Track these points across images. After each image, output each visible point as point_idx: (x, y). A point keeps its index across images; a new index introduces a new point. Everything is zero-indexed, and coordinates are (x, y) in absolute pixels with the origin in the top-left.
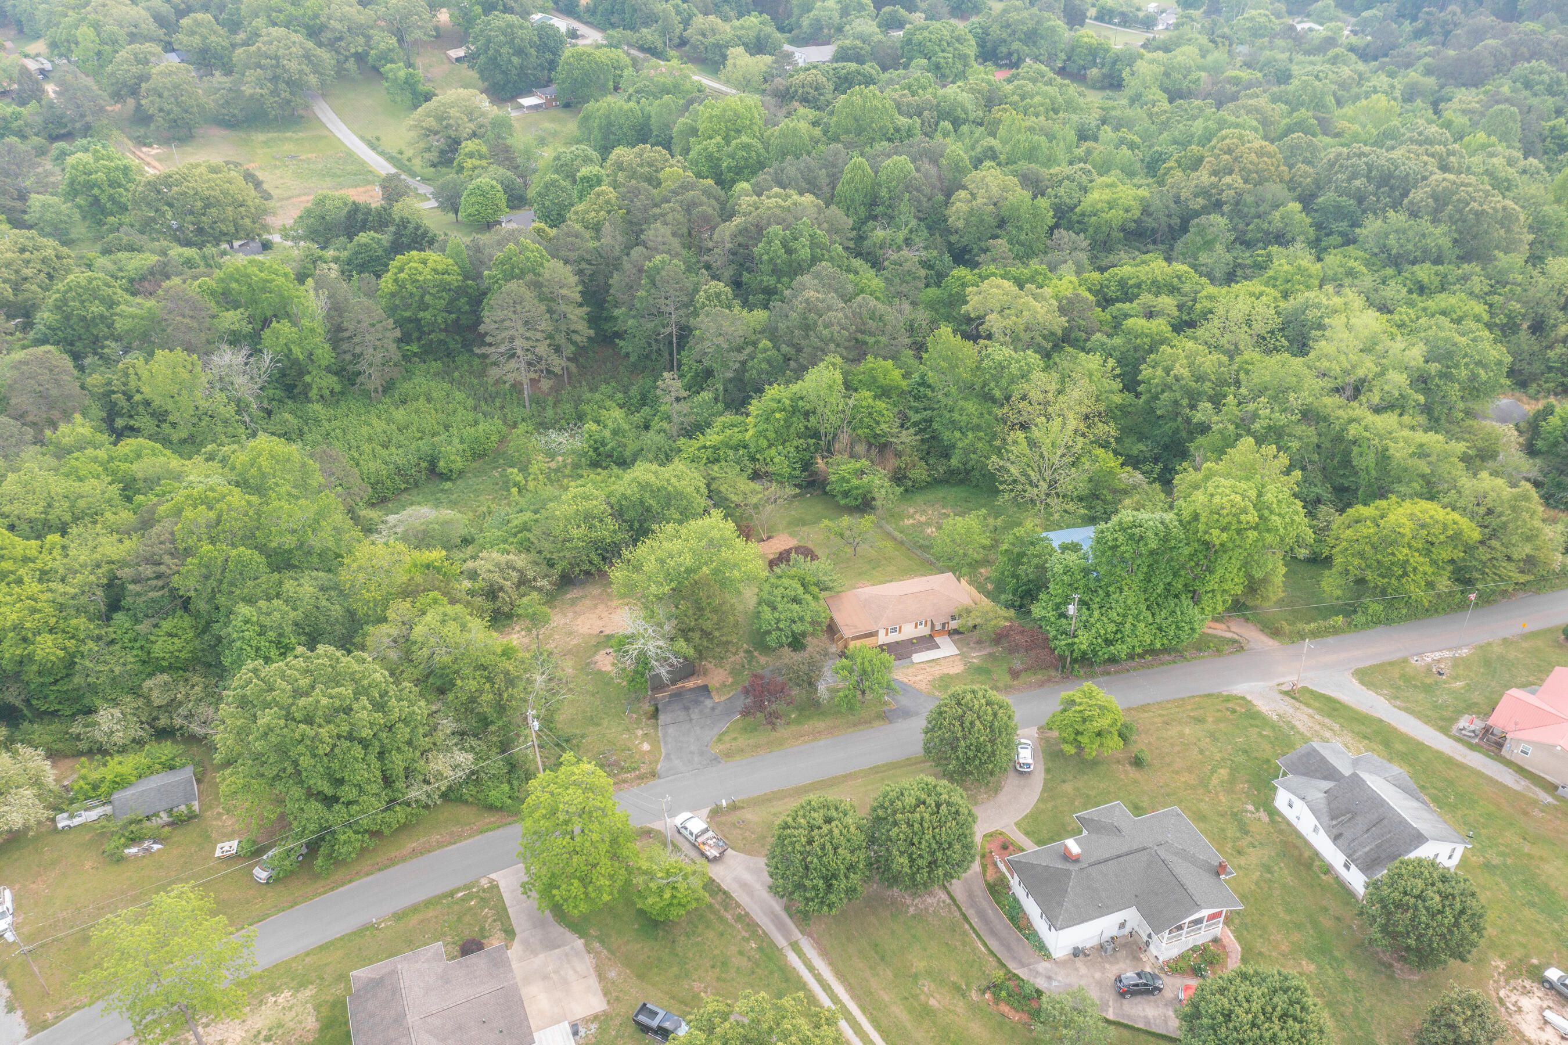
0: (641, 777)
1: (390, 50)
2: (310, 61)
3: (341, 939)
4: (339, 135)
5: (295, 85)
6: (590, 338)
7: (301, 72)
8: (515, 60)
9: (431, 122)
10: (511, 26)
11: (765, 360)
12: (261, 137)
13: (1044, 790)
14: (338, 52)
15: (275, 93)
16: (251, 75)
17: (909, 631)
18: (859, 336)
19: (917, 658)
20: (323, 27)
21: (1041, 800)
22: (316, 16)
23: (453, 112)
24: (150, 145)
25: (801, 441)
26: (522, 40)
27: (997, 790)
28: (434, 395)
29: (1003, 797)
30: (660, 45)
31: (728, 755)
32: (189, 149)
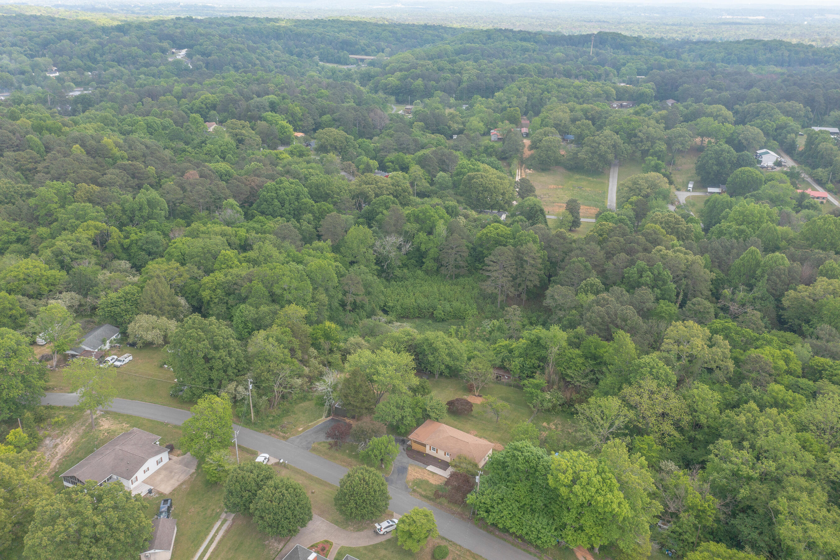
0: (284, 437)
1: (661, 151)
2: (615, 148)
3: (158, 422)
4: (610, 184)
5: (603, 158)
6: (535, 286)
7: (606, 152)
8: (715, 168)
9: (630, 184)
10: (723, 151)
11: (568, 320)
12: (577, 176)
13: (373, 546)
14: (637, 147)
15: (592, 159)
16: (585, 148)
17: (441, 455)
18: (611, 325)
19: (431, 468)
20: (635, 136)
21: (365, 548)
22: (634, 129)
23: (640, 182)
24: (530, 169)
25: (537, 361)
26: (724, 158)
27: (359, 530)
28: (466, 287)
29: (355, 535)
30: (824, 180)
31: (314, 450)
32: (543, 174)
